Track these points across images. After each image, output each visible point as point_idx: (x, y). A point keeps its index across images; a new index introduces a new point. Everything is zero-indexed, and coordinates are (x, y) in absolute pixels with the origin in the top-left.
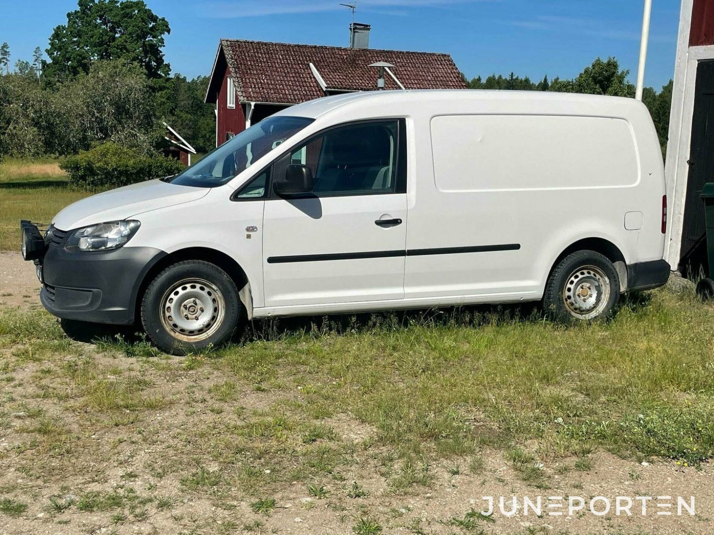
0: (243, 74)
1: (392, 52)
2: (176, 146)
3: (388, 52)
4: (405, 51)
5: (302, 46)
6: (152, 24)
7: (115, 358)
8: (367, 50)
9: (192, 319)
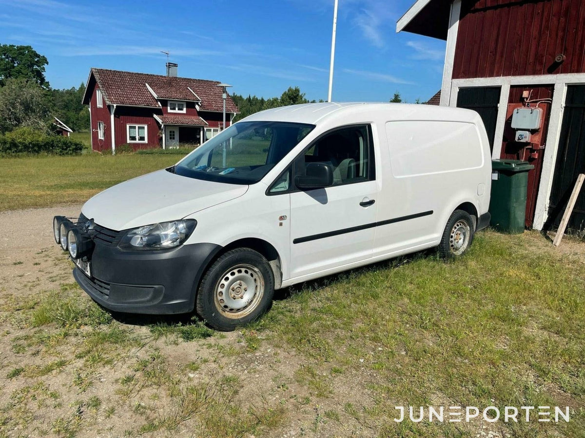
0: (107, 87)
1: (190, 79)
2: (60, 128)
3: (188, 79)
4: (197, 79)
5: (140, 74)
6: (37, 59)
7: (177, 344)
8: (177, 78)
9: (238, 298)
